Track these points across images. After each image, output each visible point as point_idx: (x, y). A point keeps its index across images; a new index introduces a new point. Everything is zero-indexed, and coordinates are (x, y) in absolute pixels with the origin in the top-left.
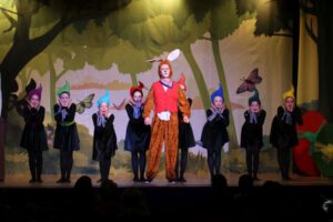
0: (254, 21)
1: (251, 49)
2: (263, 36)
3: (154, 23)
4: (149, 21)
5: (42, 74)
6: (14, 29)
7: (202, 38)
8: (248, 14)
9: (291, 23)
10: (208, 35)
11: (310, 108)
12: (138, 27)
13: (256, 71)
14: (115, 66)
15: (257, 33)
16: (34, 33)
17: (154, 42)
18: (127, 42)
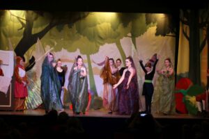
0: (155, 28)
1: (154, 43)
2: (160, 36)
3: (100, 27)
6: (24, 29)
7: (126, 36)
8: (152, 24)
9: (175, 30)
10: (130, 35)
13: (156, 55)
14: (78, 50)
15: (157, 34)
18: (86, 37)
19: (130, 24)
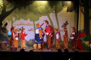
0: (67, 8)
1: (66, 15)
2: (69, 12)
3: (40, 8)
4: (38, 8)
5: (9, 21)
6: (2, 9)
7: (52, 12)
8: (65, 6)
9: (77, 9)
10: (54, 11)
11: (82, 32)
12: (35, 9)
13: (67, 21)
14: (29, 19)
15: (67, 11)
16: (7, 10)
17: (40, 13)
18: (32, 13)
19: (54, 6)
